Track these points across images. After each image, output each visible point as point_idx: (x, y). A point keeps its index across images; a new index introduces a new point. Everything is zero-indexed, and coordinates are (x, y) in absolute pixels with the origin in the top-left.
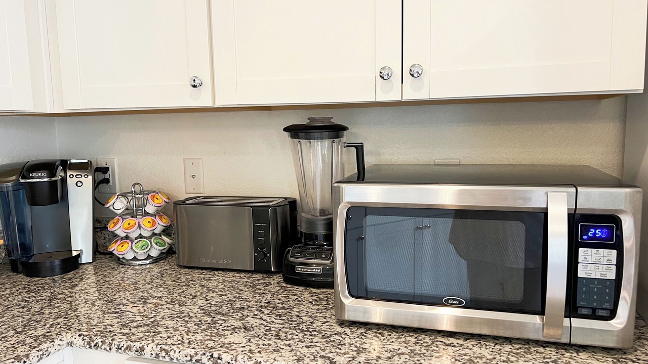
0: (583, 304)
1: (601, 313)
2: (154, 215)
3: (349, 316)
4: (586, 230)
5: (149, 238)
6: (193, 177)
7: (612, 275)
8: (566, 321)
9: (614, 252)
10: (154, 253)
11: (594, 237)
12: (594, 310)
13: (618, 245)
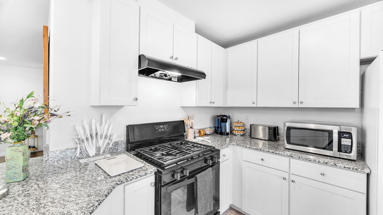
0: (343, 150)
1: (348, 152)
2: (242, 127)
3: (287, 147)
4: (343, 135)
5: (241, 131)
6: (247, 120)
7: (350, 144)
8: (339, 153)
9: (350, 140)
10: (241, 134)
11: (345, 136)
12: (346, 151)
13: (351, 138)
